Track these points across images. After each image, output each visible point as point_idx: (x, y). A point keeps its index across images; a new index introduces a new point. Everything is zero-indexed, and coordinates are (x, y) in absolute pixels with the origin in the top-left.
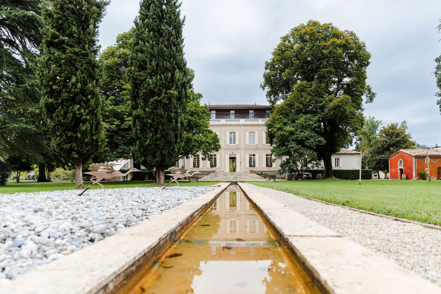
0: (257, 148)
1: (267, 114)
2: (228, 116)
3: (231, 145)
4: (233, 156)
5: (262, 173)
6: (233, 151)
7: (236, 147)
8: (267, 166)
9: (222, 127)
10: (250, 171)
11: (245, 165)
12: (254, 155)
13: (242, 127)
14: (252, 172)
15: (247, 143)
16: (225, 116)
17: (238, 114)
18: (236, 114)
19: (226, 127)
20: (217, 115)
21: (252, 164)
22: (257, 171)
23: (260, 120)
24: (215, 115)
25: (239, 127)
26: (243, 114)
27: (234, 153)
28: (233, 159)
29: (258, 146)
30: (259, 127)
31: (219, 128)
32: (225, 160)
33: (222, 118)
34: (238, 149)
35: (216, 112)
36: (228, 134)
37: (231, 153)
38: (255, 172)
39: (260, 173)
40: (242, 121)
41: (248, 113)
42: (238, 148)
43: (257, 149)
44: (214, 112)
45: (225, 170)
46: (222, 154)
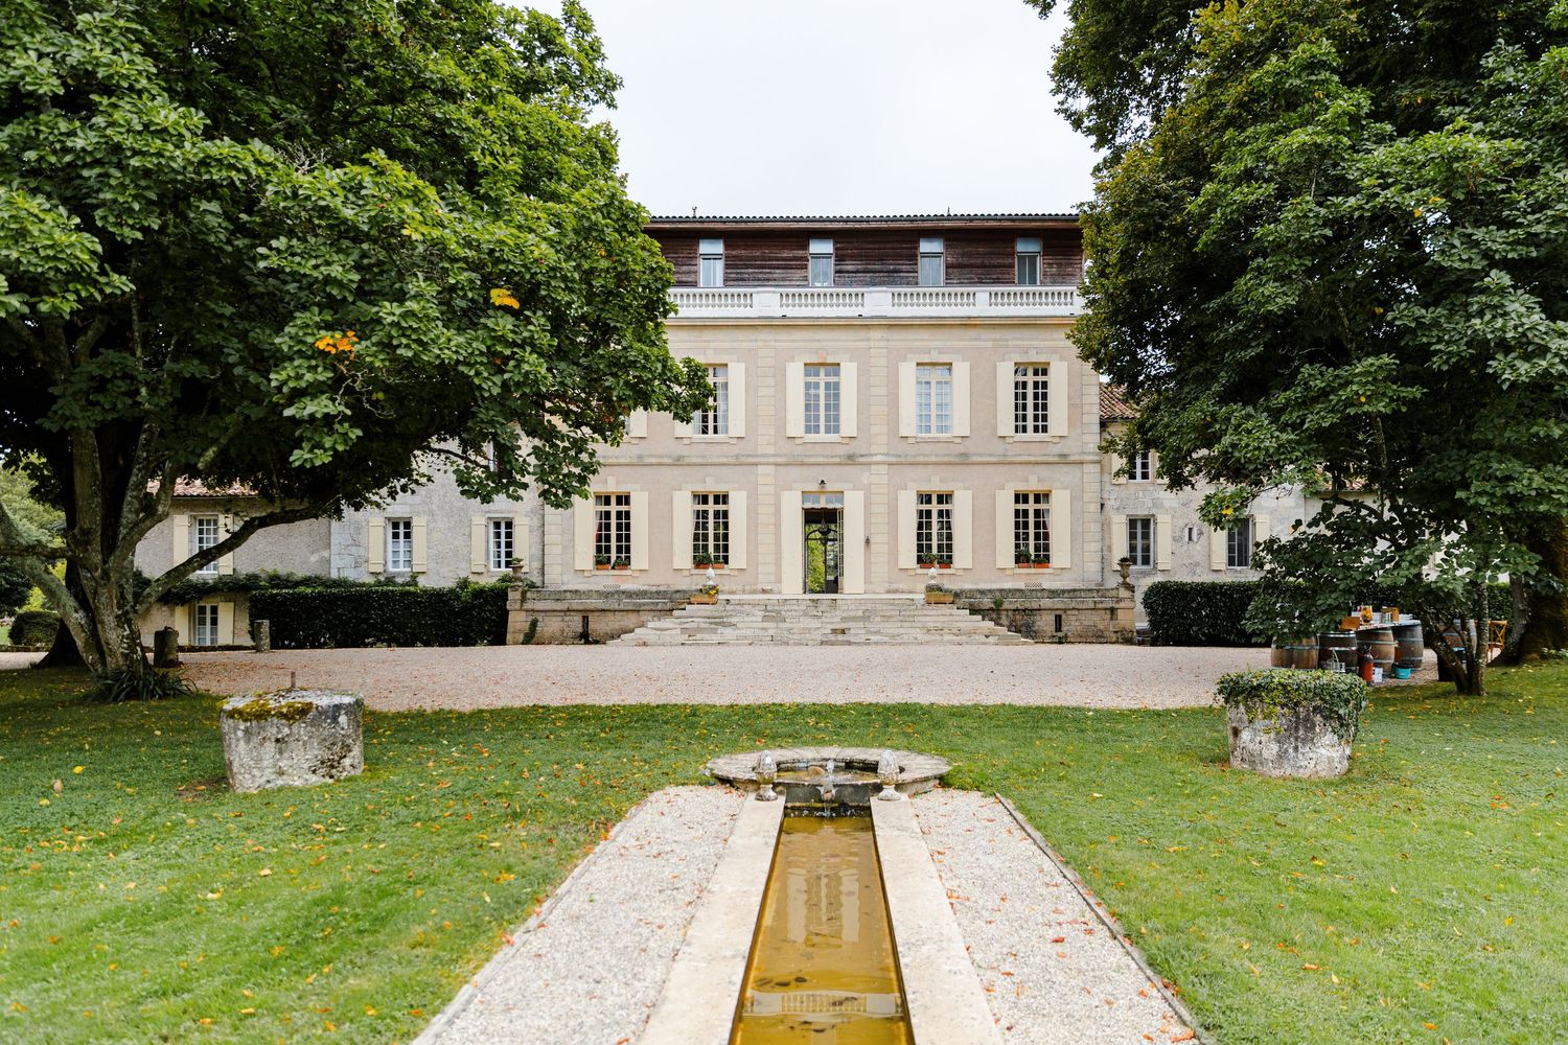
0: (965, 455)
1: (1022, 259)
2: (799, 273)
3: (812, 437)
4: (822, 504)
5: (998, 604)
6: (827, 474)
7: (843, 450)
8: (1018, 560)
9: (764, 335)
10: (930, 589)
11: (894, 553)
12: (944, 498)
13: (875, 334)
14: (937, 595)
15: (909, 426)
16: (778, 273)
17: (853, 257)
18: (840, 258)
19: (783, 335)
20: (731, 264)
21: (934, 548)
22: (971, 594)
23: (982, 293)
24: (720, 265)
25: (862, 334)
26: (881, 259)
27: (829, 487)
28: (823, 521)
29: (969, 446)
30: (972, 333)
31: (744, 340)
32: (778, 526)
33: (765, 281)
34: (851, 459)
35: (727, 247)
36: (795, 375)
37: (815, 487)
38: (957, 595)
39: (987, 603)
40: (879, 301)
41: (913, 257)
42: (851, 457)
43: (964, 460)
44: (717, 247)
45: (779, 581)
46: (762, 490)
